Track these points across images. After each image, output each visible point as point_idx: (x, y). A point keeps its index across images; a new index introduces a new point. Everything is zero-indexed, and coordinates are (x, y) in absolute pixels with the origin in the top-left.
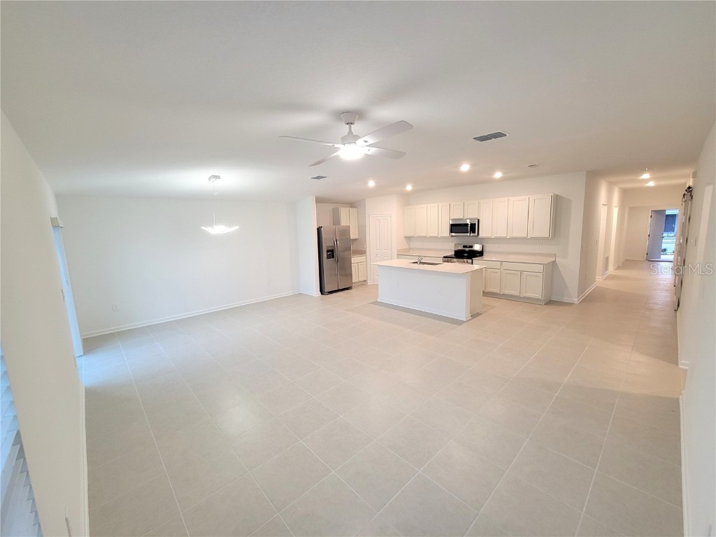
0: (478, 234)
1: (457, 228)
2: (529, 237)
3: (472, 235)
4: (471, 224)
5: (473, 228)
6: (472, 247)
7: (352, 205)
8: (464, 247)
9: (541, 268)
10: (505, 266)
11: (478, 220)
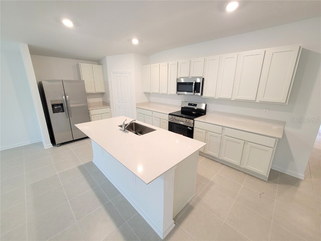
0: (202, 94)
1: (181, 87)
2: (258, 101)
3: (196, 94)
4: (196, 83)
5: (197, 87)
6: (195, 105)
7: (99, 61)
8: (189, 104)
9: (271, 142)
10: (227, 131)
11: (203, 79)
